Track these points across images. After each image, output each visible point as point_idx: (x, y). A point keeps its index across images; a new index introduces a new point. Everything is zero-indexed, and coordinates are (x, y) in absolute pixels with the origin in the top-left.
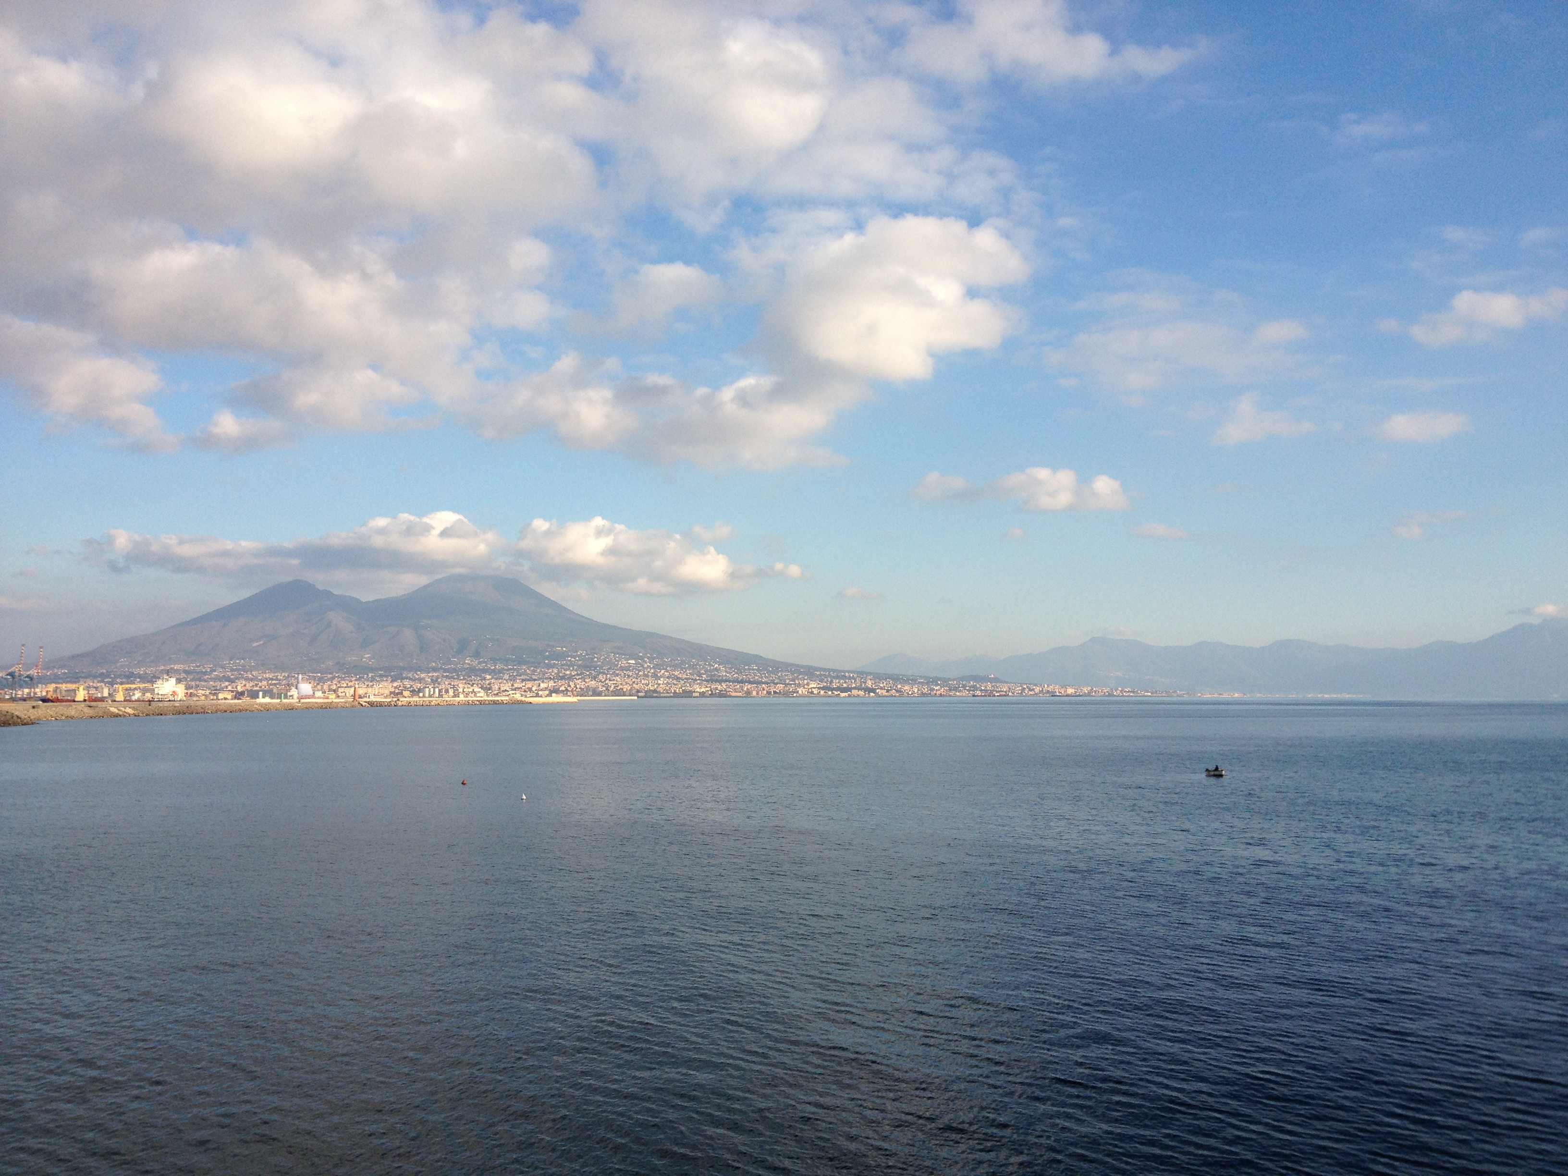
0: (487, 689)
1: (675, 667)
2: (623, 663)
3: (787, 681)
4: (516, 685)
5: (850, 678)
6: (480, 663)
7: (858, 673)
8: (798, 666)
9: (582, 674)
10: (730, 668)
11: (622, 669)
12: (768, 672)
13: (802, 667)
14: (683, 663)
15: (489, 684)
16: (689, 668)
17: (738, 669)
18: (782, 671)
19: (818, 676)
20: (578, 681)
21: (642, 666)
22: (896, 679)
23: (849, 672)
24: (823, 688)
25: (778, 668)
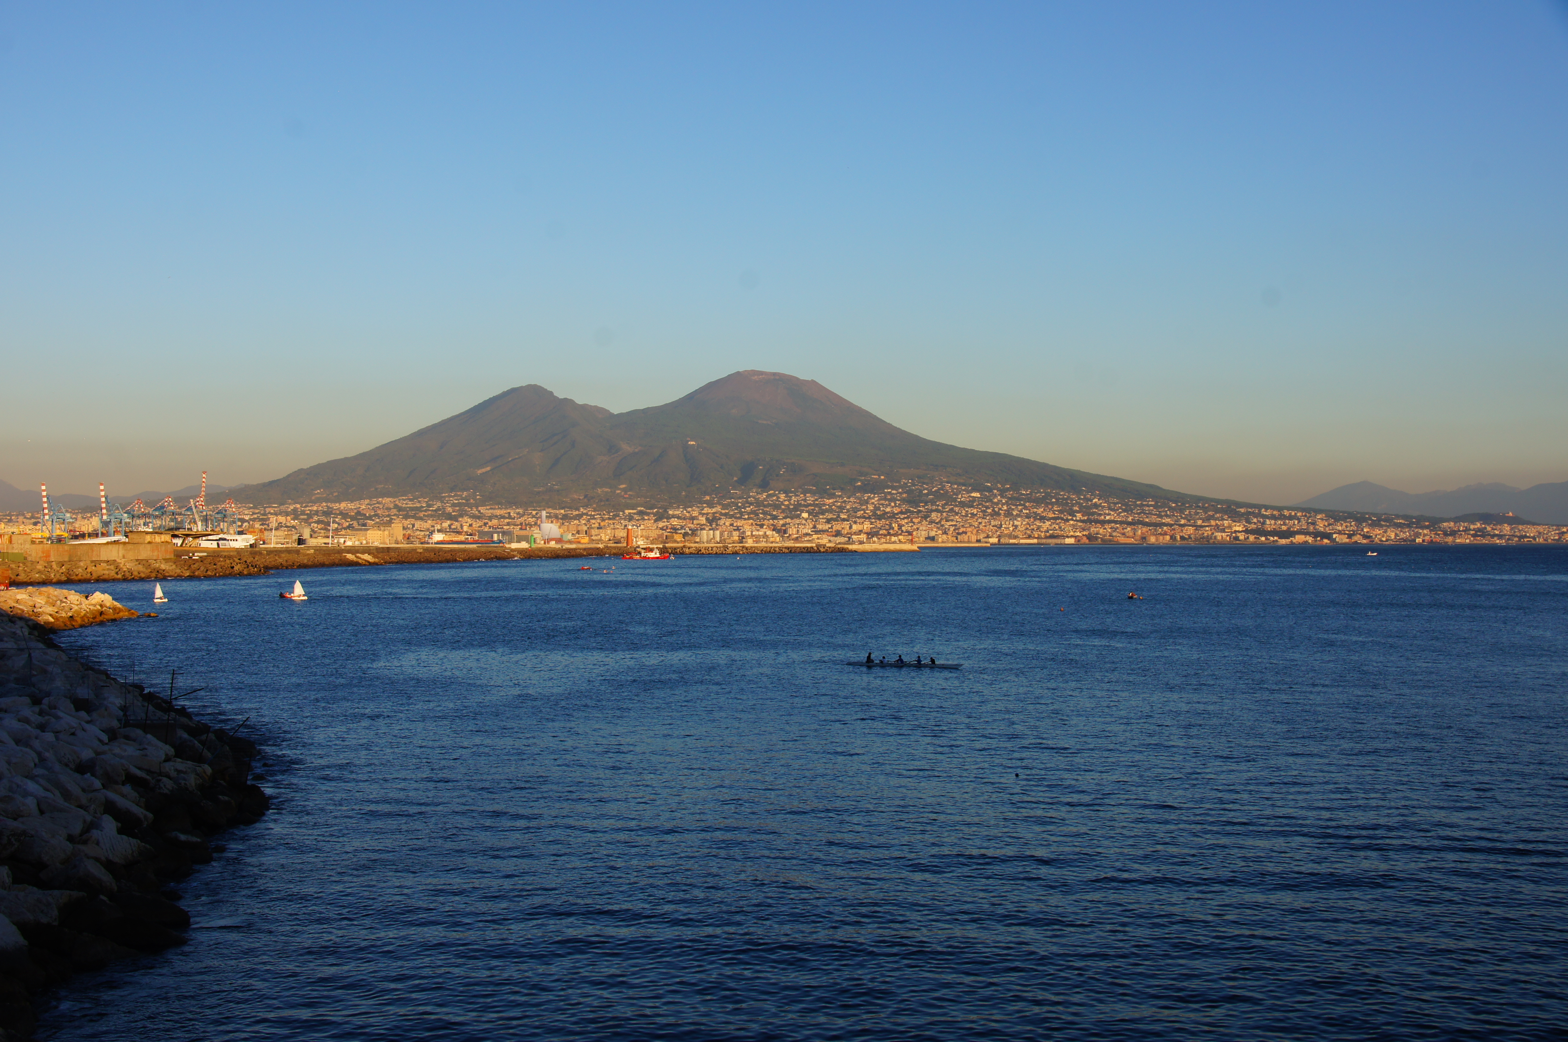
0: (782, 531)
1: (1038, 502)
2: (963, 497)
3: (1199, 522)
4: (820, 527)
5: (1291, 518)
6: (769, 496)
7: (1302, 510)
8: (1212, 500)
9: (907, 511)
10: (1115, 504)
11: (963, 505)
12: (1170, 508)
13: (1218, 501)
14: (1048, 496)
15: (784, 525)
16: (1057, 503)
17: (1126, 505)
18: (1190, 507)
19: (1243, 514)
20: (903, 522)
21: (991, 501)
22: (1360, 519)
23: (1288, 509)
24: (1252, 532)
25: (1183, 504)
